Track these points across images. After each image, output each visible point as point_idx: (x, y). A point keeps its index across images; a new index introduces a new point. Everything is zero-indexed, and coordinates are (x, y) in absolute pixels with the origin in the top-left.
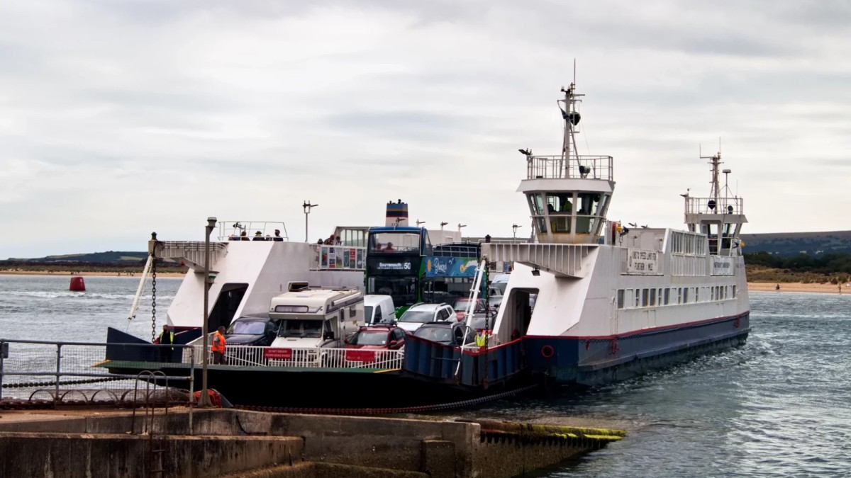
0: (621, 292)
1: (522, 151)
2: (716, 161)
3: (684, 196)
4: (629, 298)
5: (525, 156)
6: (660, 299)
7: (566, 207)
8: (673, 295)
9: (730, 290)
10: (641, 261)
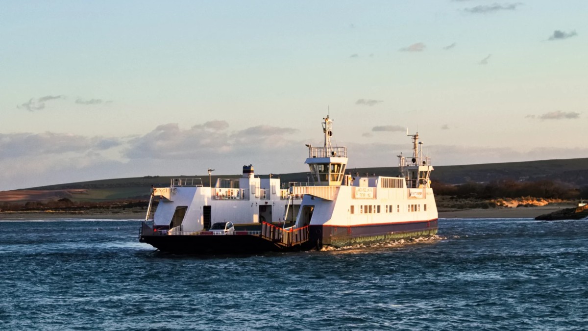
0: (352, 207)
1: (307, 145)
2: (415, 137)
3: (399, 156)
4: (357, 209)
5: (308, 148)
6: (374, 210)
7: (326, 169)
8: (383, 209)
9: (422, 207)
10: (363, 192)
